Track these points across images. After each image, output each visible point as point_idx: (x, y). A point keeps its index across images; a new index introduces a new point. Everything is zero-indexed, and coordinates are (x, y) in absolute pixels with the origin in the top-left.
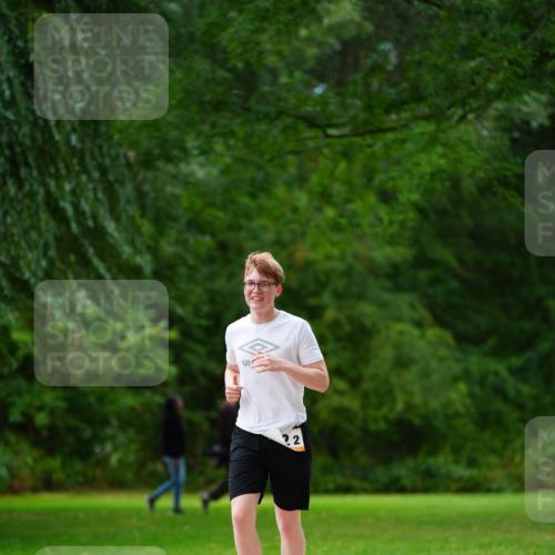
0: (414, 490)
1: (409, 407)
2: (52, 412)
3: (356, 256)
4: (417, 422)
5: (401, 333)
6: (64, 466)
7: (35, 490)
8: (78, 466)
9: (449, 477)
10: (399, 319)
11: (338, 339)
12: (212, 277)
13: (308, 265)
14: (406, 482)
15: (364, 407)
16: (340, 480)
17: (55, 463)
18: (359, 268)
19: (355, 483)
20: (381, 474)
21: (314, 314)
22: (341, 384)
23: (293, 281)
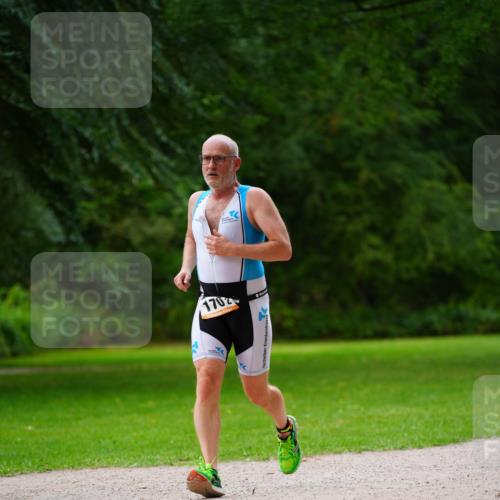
0: (445, 333)
1: (439, 257)
3: (387, 121)
4: (448, 269)
5: (432, 189)
9: (477, 320)
10: (429, 177)
13: (343, 131)
14: (438, 326)
15: (397, 259)
16: (378, 327)
18: (390, 132)
19: (392, 329)
20: (414, 319)
21: (350, 175)
22: (375, 240)
23: (329, 146)
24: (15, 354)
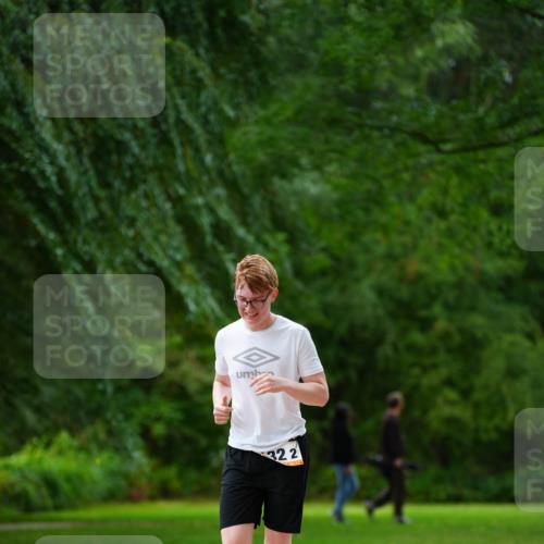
2: (169, 423)
3: (467, 268)
5: (512, 344)
6: (181, 475)
7: (152, 498)
8: (193, 475)
10: (511, 330)
11: (449, 351)
12: (324, 290)
13: (420, 277)
15: (475, 417)
16: (451, 490)
17: (171, 473)
18: (470, 279)
19: (467, 492)
20: (492, 483)
21: (425, 325)
22: (452, 394)
23: (404, 292)
24: (57, 508)
